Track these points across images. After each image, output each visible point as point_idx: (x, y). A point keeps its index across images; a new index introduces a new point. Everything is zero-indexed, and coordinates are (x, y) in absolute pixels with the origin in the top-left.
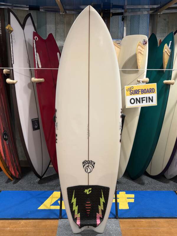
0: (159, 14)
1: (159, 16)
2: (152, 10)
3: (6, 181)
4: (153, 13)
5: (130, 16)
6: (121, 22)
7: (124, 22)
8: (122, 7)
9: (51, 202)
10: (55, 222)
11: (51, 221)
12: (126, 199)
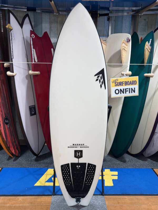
4: (135, 14)
5: (115, 16)
6: (106, 22)
7: (109, 22)
9: (46, 179)
10: (49, 198)
11: (46, 197)
12: (111, 176)
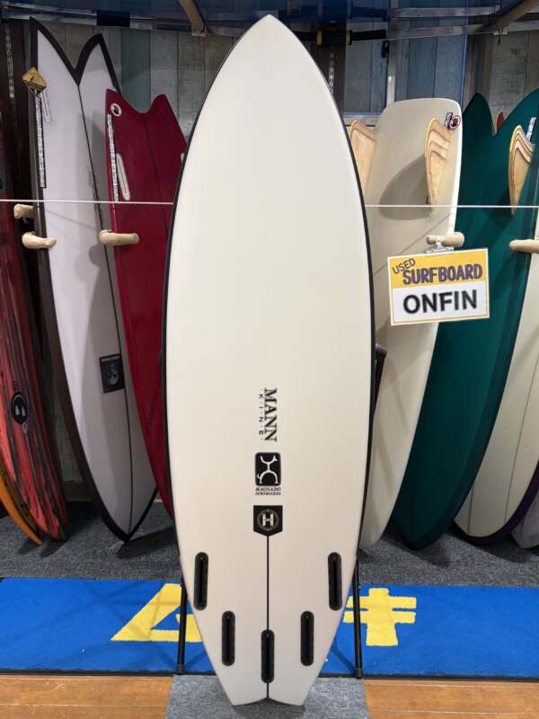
0: (496, 33)
1: (496, 41)
2: (475, 23)
3: (20, 547)
4: (479, 30)
5: (408, 41)
6: (378, 60)
7: (388, 62)
8: (382, 15)
9: (154, 618)
10: (160, 683)
11: (151, 679)
12: (391, 611)
